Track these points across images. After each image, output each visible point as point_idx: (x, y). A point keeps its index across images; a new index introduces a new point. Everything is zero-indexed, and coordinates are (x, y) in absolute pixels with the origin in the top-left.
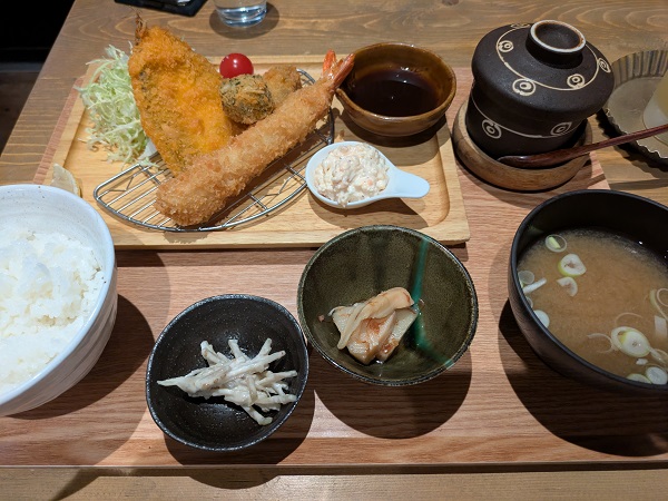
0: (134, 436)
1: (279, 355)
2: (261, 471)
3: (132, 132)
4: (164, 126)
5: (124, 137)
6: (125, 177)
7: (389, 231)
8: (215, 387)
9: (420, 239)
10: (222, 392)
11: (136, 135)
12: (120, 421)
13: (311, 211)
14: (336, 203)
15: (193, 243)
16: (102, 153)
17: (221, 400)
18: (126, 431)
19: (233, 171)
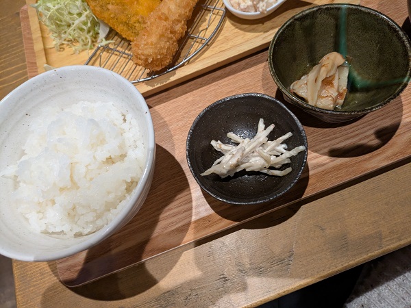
0: (194, 218)
1: (272, 127)
2: (289, 207)
3: (85, 23)
4: (110, 7)
5: (82, 30)
6: (94, 59)
7: (314, 12)
8: (237, 166)
9: (339, 9)
10: (242, 167)
11: (89, 25)
12: (179, 213)
13: (237, 30)
14: (258, 13)
15: (168, 82)
16: (69, 50)
17: (244, 172)
18: (186, 217)
19: (176, 17)
